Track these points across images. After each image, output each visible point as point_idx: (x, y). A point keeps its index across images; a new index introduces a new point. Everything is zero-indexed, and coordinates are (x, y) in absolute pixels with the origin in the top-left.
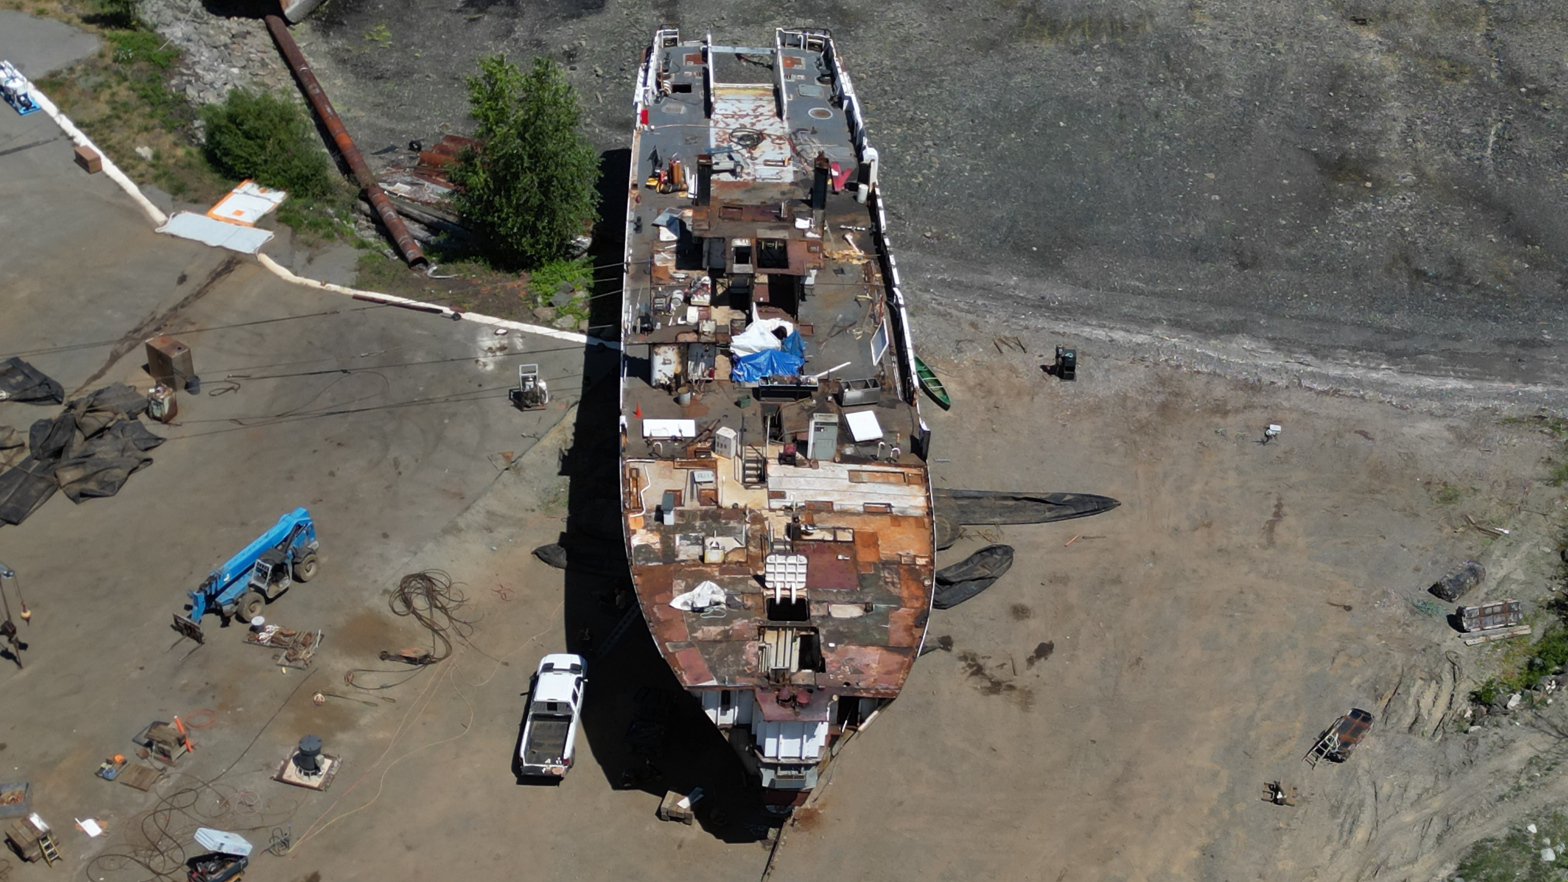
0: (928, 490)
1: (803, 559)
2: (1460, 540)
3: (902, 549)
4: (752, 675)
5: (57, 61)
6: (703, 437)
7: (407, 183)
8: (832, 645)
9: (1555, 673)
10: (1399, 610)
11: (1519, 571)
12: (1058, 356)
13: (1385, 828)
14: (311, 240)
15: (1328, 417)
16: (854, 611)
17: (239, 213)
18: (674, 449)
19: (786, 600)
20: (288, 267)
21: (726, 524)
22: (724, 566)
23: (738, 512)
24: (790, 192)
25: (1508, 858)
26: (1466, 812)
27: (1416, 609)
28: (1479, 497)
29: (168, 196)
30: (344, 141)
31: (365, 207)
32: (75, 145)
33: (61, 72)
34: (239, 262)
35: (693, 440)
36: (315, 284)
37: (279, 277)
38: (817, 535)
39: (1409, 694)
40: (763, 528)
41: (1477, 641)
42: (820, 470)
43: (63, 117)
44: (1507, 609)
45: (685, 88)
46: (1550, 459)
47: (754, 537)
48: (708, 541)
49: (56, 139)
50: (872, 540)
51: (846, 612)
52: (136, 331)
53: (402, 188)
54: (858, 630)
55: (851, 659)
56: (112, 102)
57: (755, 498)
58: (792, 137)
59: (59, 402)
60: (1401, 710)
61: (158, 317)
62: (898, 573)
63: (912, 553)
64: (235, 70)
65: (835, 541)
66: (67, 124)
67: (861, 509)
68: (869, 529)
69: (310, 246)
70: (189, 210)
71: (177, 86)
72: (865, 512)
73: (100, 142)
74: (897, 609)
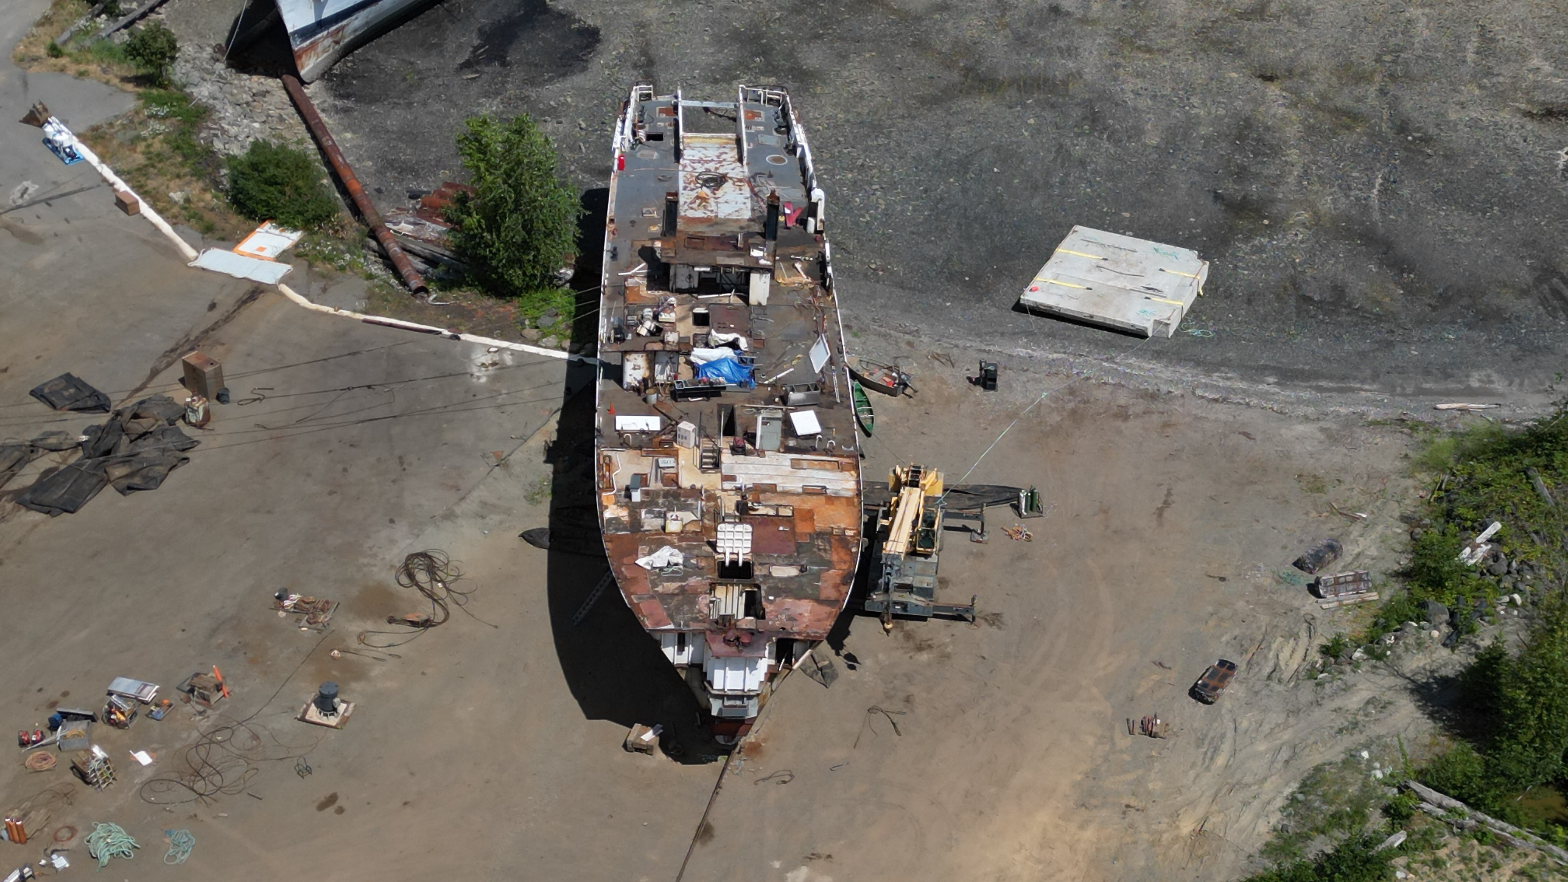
0: (858, 476)
1: (749, 528)
2: (1324, 523)
3: (834, 523)
4: (703, 621)
5: (98, 117)
6: (667, 431)
7: (410, 223)
8: (771, 598)
9: (1396, 631)
10: (1267, 581)
11: (1373, 548)
12: (981, 369)
13: (1241, 756)
14: (325, 272)
15: (1216, 420)
16: (792, 572)
17: (262, 249)
18: (642, 441)
19: (734, 563)
20: (305, 296)
21: (685, 501)
22: (682, 535)
23: (695, 492)
24: (749, 226)
25: (1343, 778)
26: (1310, 742)
27: (1280, 580)
28: (1343, 487)
29: (198, 235)
30: (354, 186)
31: (373, 244)
32: (115, 190)
33: (101, 127)
34: (262, 292)
35: (658, 432)
36: (331, 310)
37: (297, 304)
38: (762, 510)
39: (1270, 650)
40: (716, 505)
41: (1331, 605)
42: (767, 458)
43: (104, 166)
44: (1358, 579)
45: (658, 137)
46: (1406, 455)
47: (708, 512)
48: (669, 515)
49: (99, 186)
50: (809, 515)
51: (784, 572)
52: (173, 350)
53: (406, 228)
54: (793, 587)
55: (787, 609)
56: (148, 154)
57: (710, 481)
58: (751, 181)
59: (108, 411)
60: (1262, 662)
61: (192, 338)
62: (830, 542)
63: (843, 526)
64: (256, 125)
65: (777, 515)
66: (107, 172)
67: (800, 490)
68: (806, 507)
69: (323, 276)
70: (217, 247)
71: (204, 139)
72: (804, 493)
73: (137, 188)
74: (828, 570)
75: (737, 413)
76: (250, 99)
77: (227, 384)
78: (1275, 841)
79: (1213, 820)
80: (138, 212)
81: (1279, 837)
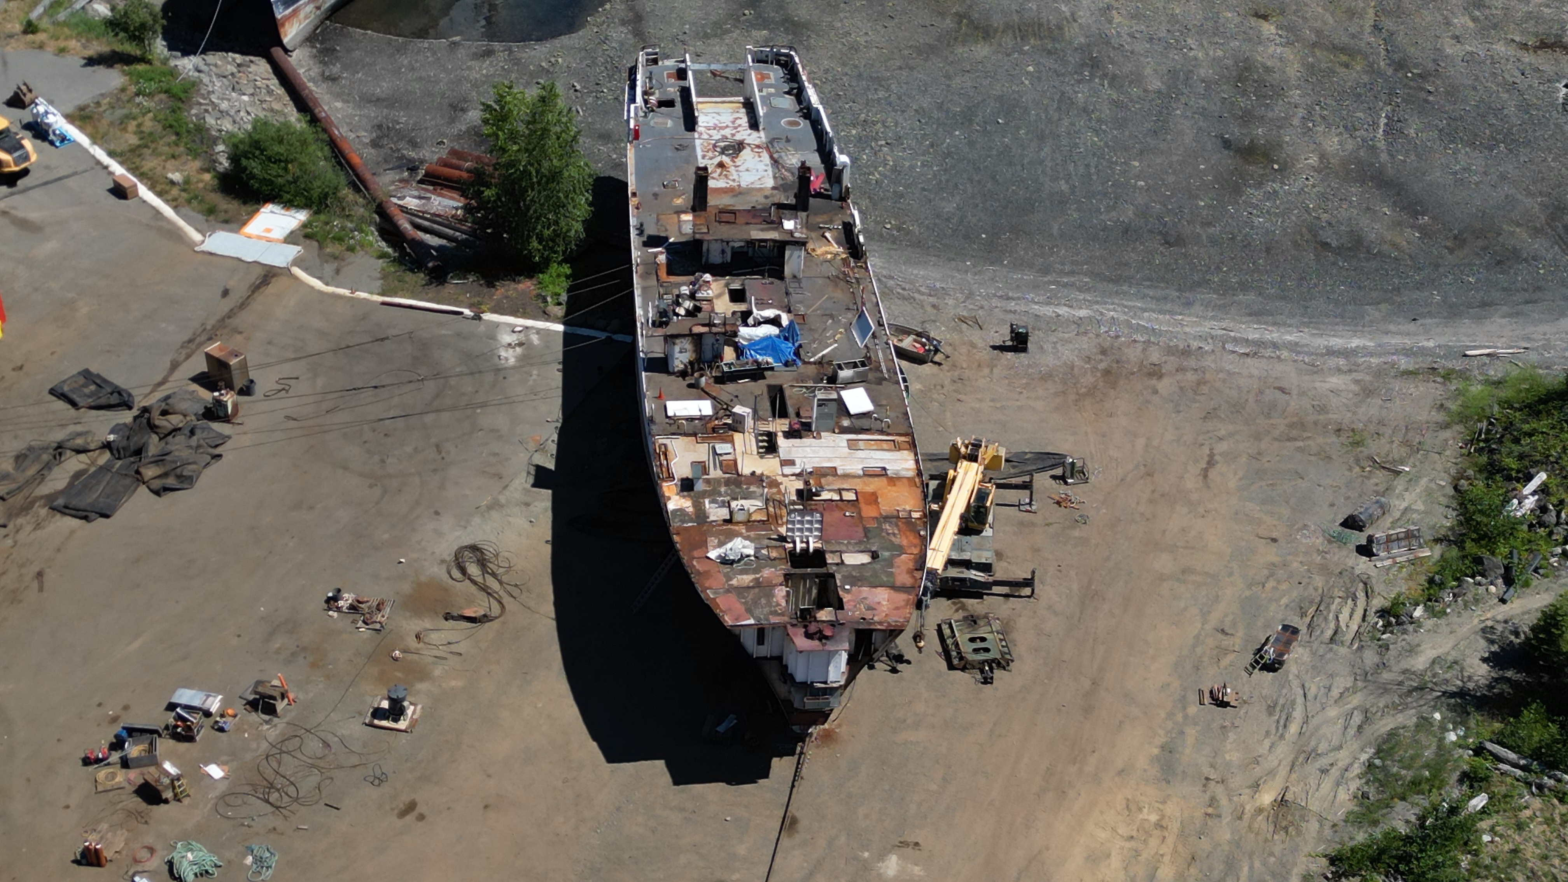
0: (916, 454)
1: (816, 515)
2: (1368, 478)
3: (899, 505)
4: (782, 614)
5: (84, 96)
6: (720, 415)
7: (415, 197)
8: (847, 587)
9: (1452, 588)
10: (1319, 541)
11: (1419, 502)
12: (1012, 332)
13: (1314, 722)
14: (337, 253)
15: (1250, 376)
16: (863, 559)
17: (268, 230)
18: (695, 426)
19: (805, 551)
20: (318, 278)
21: (747, 488)
22: (750, 524)
23: (757, 479)
24: (772, 196)
25: (1418, 742)
26: (1380, 706)
27: (1332, 540)
28: (1383, 440)
29: (201, 218)
30: (356, 160)
31: (378, 219)
32: (111, 173)
33: (88, 106)
34: (274, 275)
35: (711, 418)
36: (346, 292)
37: (312, 288)
38: (825, 495)
39: (1329, 611)
40: (779, 492)
41: (1385, 563)
42: (823, 440)
43: (96, 147)
44: (1410, 535)
45: (669, 104)
46: (1442, 405)
47: (772, 499)
48: (734, 504)
49: (92, 169)
50: (873, 498)
51: (856, 559)
52: (190, 341)
53: (411, 203)
54: (868, 574)
55: (865, 598)
56: (139, 132)
57: (768, 466)
58: (769, 146)
59: (130, 408)
60: (1323, 625)
61: (209, 327)
62: (897, 525)
63: (908, 508)
64: (245, 98)
65: (841, 500)
66: (100, 154)
67: (861, 473)
68: (869, 489)
69: (336, 258)
70: (223, 230)
71: (196, 115)
72: (865, 475)
73: (133, 170)
74: (900, 555)
75: (787, 393)
76: (235, 70)
77: (252, 375)
78: (1356, 809)
79: (1292, 789)
80: (137, 195)
81: (1361, 805)
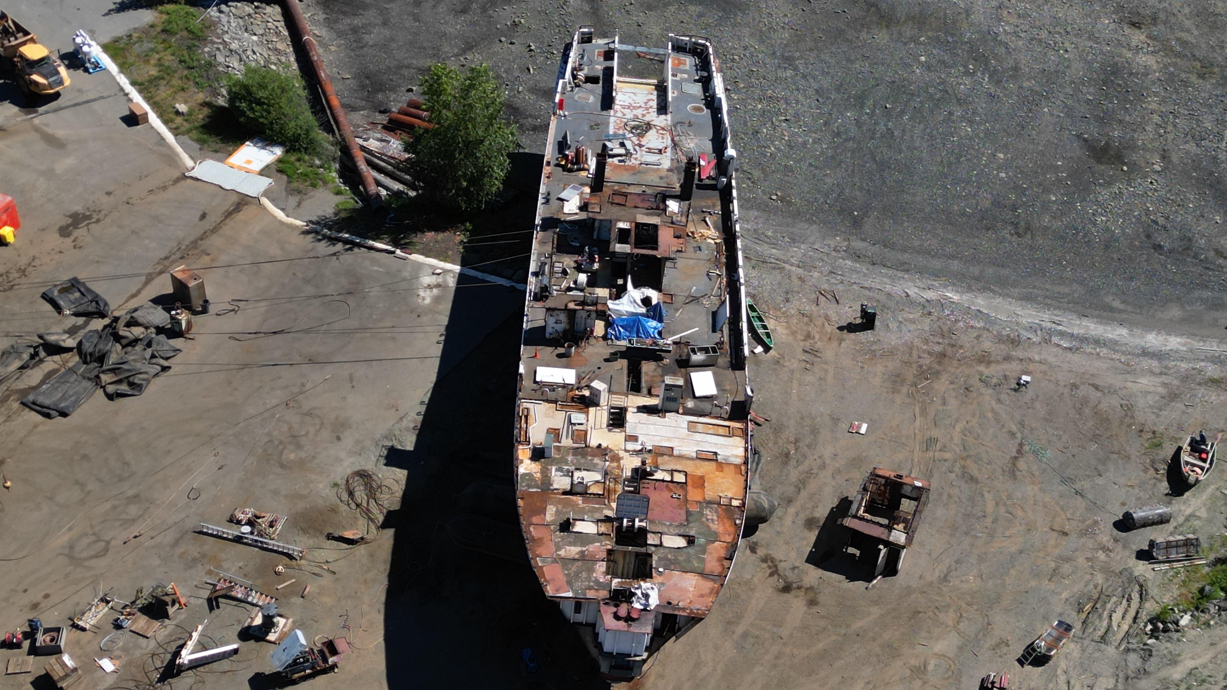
0: (747, 443)
3: (722, 492)
5: (120, 29)
6: (581, 385)
7: (377, 140)
8: (660, 569)
12: (862, 313)
14: (301, 188)
15: (1069, 371)
16: (681, 542)
17: (249, 162)
18: (558, 393)
20: (282, 209)
21: (591, 460)
22: (586, 495)
23: (602, 451)
24: (667, 176)
29: (197, 146)
30: (333, 102)
32: (130, 100)
33: (122, 38)
34: (246, 204)
35: (572, 387)
36: (303, 225)
37: (275, 217)
38: (659, 475)
39: (1104, 609)
40: (619, 467)
42: (666, 419)
43: (122, 76)
45: (594, 80)
48: (577, 474)
49: (116, 94)
50: (700, 482)
51: (673, 542)
52: (166, 258)
53: (373, 145)
54: (682, 559)
55: (676, 583)
56: (159, 64)
57: (614, 440)
58: (673, 130)
59: (106, 317)
61: (183, 247)
62: (716, 512)
63: (730, 495)
64: (255, 38)
65: (672, 481)
66: (124, 81)
67: (694, 455)
68: (699, 472)
69: (300, 192)
70: (212, 159)
71: (209, 53)
72: (697, 458)
73: (148, 99)
74: (714, 542)
76: (252, 12)
77: (208, 296)
80: (148, 122)
